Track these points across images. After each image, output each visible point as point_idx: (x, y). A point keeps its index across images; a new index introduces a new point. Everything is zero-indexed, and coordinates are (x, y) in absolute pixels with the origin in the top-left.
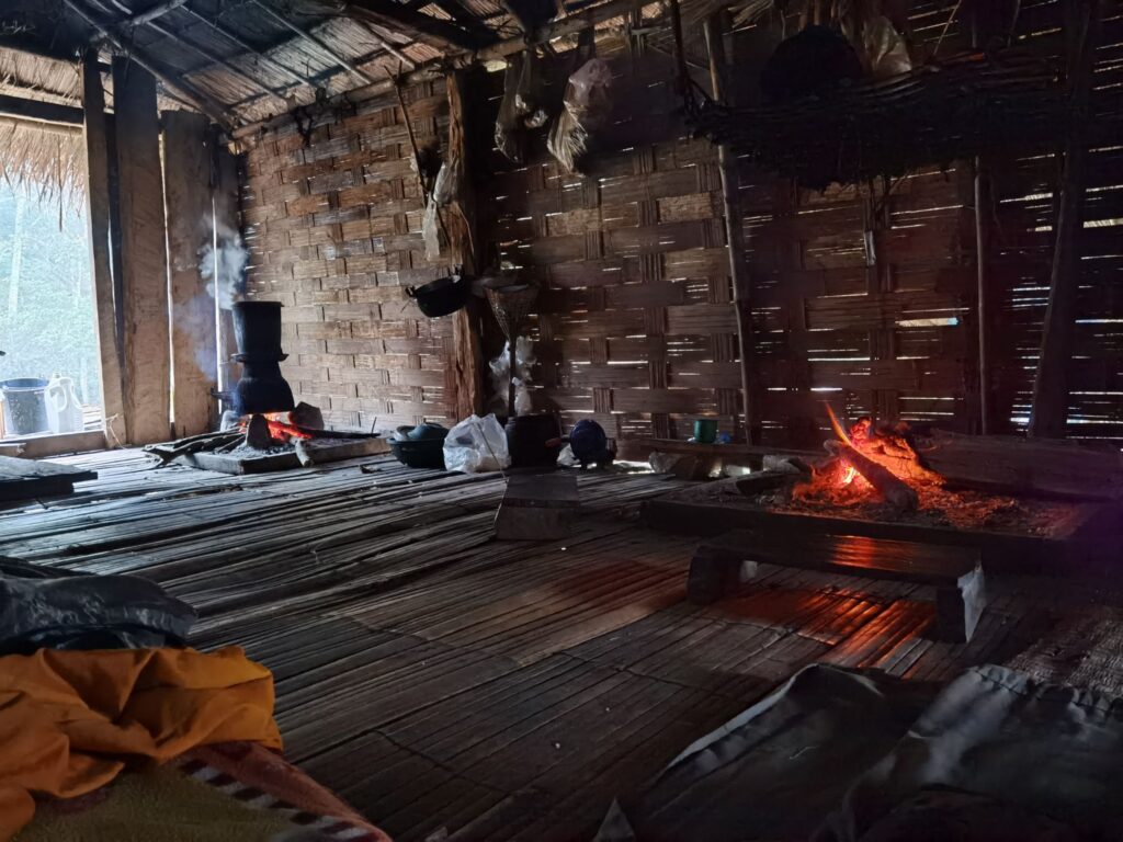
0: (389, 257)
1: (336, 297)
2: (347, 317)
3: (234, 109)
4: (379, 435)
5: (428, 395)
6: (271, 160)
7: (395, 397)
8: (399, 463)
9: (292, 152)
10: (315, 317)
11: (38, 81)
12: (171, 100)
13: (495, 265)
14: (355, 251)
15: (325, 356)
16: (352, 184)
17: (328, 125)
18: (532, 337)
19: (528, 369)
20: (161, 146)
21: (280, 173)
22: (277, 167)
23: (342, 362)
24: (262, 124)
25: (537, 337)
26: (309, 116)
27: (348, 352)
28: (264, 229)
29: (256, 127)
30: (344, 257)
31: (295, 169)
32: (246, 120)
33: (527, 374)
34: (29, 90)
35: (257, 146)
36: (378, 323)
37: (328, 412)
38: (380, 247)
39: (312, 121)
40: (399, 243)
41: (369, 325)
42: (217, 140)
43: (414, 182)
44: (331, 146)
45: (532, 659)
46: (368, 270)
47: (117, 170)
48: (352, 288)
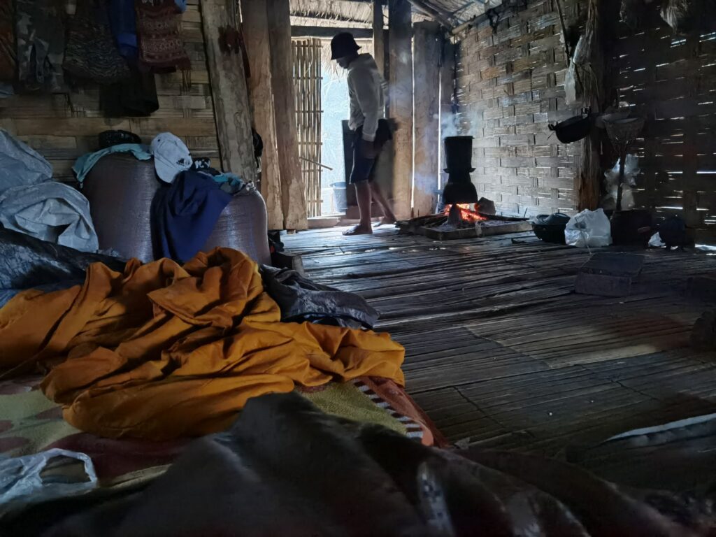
0: (543, 103)
1: (508, 131)
2: (514, 144)
3: (455, 15)
4: (528, 219)
5: (562, 194)
6: (474, 45)
7: (540, 195)
8: (537, 238)
9: (486, 38)
10: (495, 144)
11: (351, 16)
12: (419, 15)
13: (614, 105)
14: (520, 100)
15: (499, 168)
16: (521, 56)
17: (508, 18)
18: (639, 155)
19: (634, 177)
20: (413, 44)
21: (478, 53)
22: (477, 49)
23: (510, 172)
24: (468, 23)
25: (642, 155)
26: (497, 14)
27: (514, 166)
28: (468, 89)
29: (466, 25)
30: (514, 105)
31: (487, 50)
32: (462, 20)
33: (632, 181)
34: (347, 22)
35: (466, 37)
36: (532, 147)
37: (499, 203)
38: (537, 96)
39: (499, 17)
40: (549, 93)
41: (527, 148)
42: (444, 35)
43: (561, 50)
44: (510, 32)
45: (559, 365)
46: (528, 113)
47: (389, 62)
48: (518, 125)
